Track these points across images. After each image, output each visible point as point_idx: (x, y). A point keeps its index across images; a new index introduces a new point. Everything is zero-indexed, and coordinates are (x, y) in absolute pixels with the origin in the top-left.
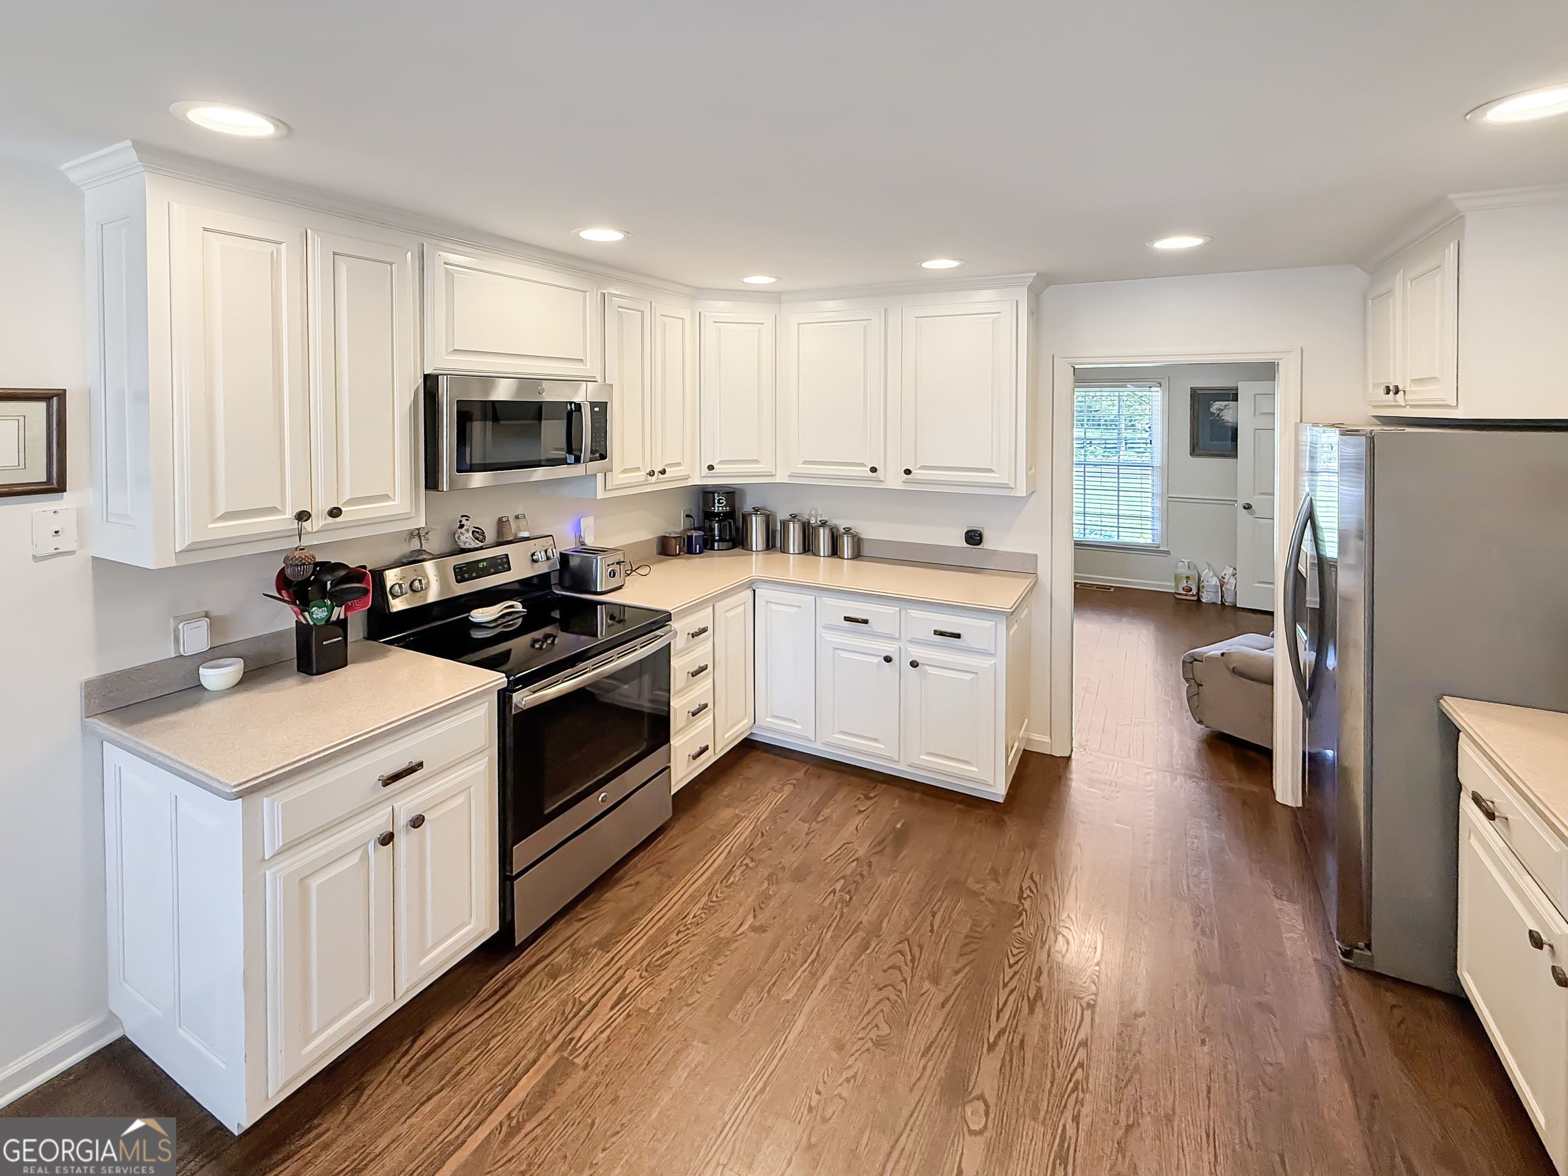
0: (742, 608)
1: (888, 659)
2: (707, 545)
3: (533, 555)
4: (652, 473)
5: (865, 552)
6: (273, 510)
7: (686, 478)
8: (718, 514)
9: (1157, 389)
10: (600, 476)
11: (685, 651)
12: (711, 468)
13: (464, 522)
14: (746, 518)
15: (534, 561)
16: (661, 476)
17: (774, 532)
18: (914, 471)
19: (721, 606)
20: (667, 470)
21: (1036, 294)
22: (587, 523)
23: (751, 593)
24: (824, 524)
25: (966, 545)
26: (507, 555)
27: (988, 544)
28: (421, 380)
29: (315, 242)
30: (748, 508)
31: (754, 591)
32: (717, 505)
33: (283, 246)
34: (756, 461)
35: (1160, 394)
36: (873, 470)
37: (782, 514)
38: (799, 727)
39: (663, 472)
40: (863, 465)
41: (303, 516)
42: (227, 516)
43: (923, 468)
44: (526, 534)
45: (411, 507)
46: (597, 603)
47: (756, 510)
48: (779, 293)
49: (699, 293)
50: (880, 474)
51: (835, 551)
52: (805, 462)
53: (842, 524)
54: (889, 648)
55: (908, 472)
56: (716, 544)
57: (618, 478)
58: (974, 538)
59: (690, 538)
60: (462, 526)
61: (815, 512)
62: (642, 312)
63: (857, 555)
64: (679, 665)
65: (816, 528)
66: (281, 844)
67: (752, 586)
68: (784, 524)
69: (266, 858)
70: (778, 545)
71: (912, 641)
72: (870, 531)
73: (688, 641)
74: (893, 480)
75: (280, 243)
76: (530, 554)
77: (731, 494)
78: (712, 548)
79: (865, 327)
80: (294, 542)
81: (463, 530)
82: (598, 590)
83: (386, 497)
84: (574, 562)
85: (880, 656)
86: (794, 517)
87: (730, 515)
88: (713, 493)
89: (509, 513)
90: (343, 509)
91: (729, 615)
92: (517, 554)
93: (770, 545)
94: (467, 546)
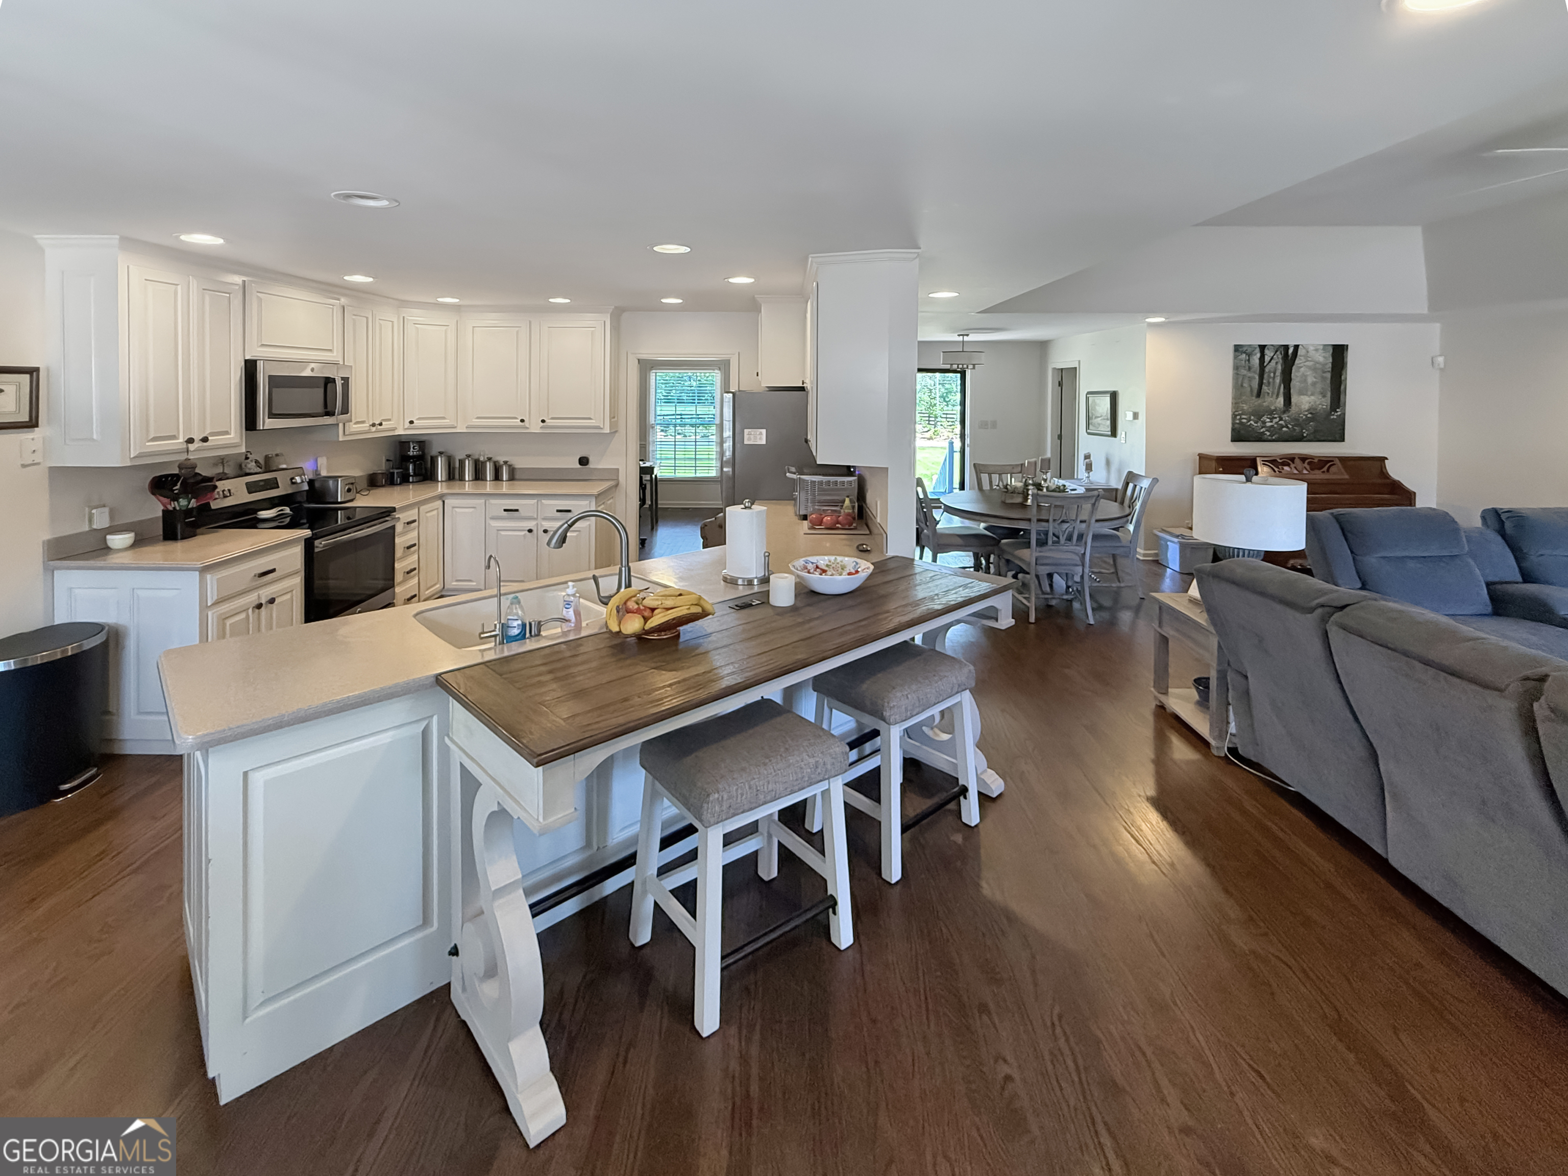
0: (436, 512)
1: (530, 531)
2: (405, 480)
3: (292, 479)
4: (374, 425)
5: (517, 477)
6: (174, 437)
7: (394, 429)
8: (413, 457)
9: (716, 371)
10: (341, 425)
11: (403, 533)
12: (411, 422)
13: (249, 455)
14: (434, 460)
15: (293, 483)
16: (379, 427)
17: (454, 468)
18: (547, 421)
19: (423, 508)
20: (383, 423)
21: (617, 315)
22: (322, 462)
23: (441, 503)
24: (490, 459)
25: (579, 466)
26: (276, 478)
27: (591, 465)
28: (243, 363)
29: (194, 284)
30: (434, 452)
31: (444, 502)
32: (412, 449)
33: (179, 287)
34: (444, 418)
35: (719, 375)
36: (522, 421)
37: (459, 455)
38: (474, 584)
39: (381, 424)
40: (516, 418)
41: (190, 441)
42: (155, 439)
43: (553, 418)
44: (284, 466)
45: (241, 439)
46: (337, 509)
47: (441, 453)
48: (459, 306)
49: (404, 304)
50: (526, 424)
51: (497, 477)
52: (478, 418)
53: (501, 459)
54: (531, 524)
55: (543, 421)
56: (411, 478)
57: (353, 427)
58: (584, 461)
59: (393, 473)
60: (247, 458)
61: (483, 451)
62: (367, 318)
63: (512, 478)
64: (400, 541)
65: (484, 463)
66: (215, 598)
67: (442, 497)
68: (462, 462)
69: (209, 605)
70: (457, 476)
71: (545, 519)
72: (520, 463)
73: (404, 527)
74: (535, 427)
75: (177, 285)
76: (289, 479)
77: (422, 443)
78: (408, 481)
79: (517, 332)
80: (183, 457)
81: (248, 461)
82: (339, 500)
83: (227, 433)
84: (317, 485)
85: (525, 530)
86: (468, 456)
87: (421, 458)
88: (409, 442)
89: (272, 453)
90: (210, 438)
91: (428, 515)
92: (282, 479)
93: (451, 477)
94: (252, 471)
